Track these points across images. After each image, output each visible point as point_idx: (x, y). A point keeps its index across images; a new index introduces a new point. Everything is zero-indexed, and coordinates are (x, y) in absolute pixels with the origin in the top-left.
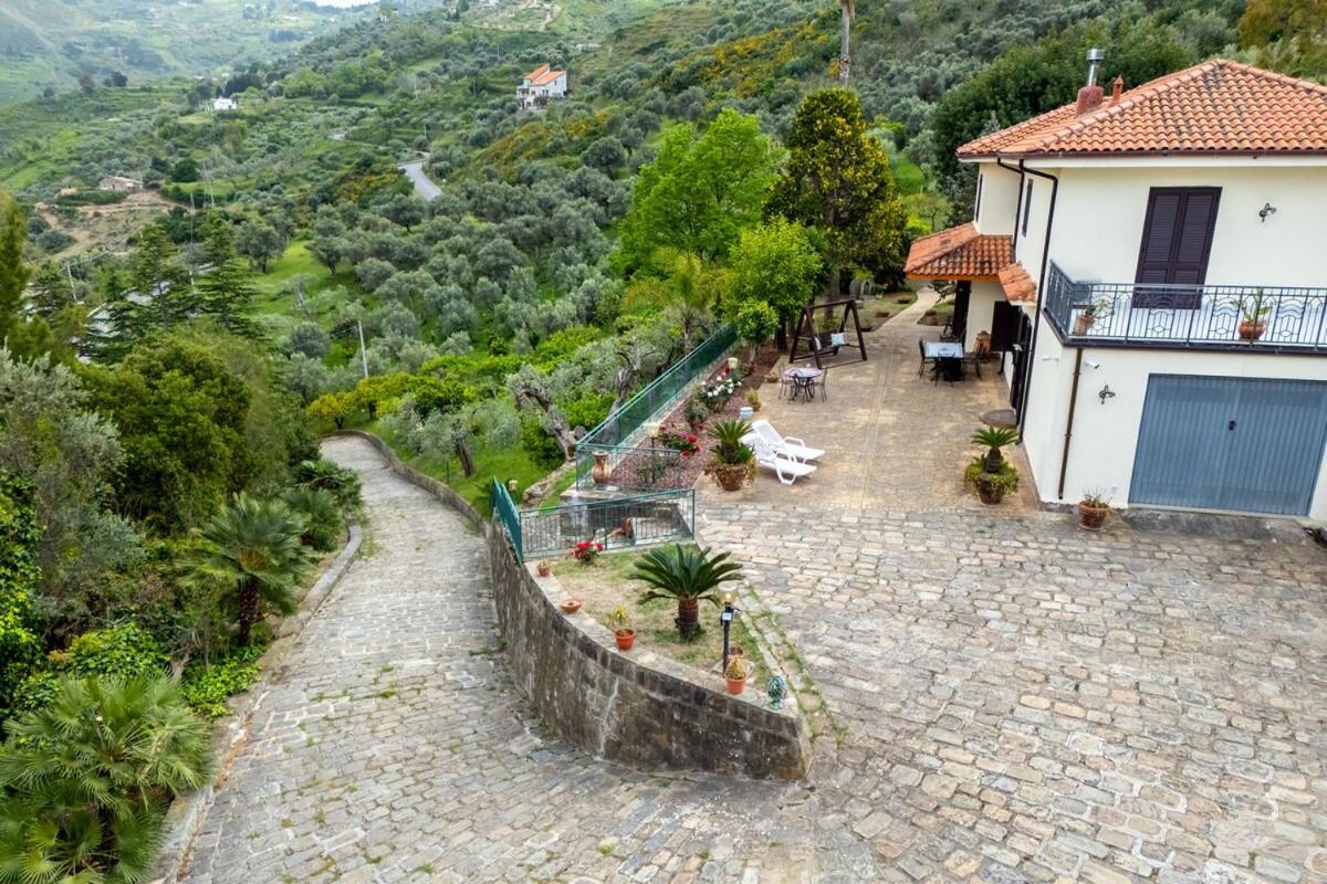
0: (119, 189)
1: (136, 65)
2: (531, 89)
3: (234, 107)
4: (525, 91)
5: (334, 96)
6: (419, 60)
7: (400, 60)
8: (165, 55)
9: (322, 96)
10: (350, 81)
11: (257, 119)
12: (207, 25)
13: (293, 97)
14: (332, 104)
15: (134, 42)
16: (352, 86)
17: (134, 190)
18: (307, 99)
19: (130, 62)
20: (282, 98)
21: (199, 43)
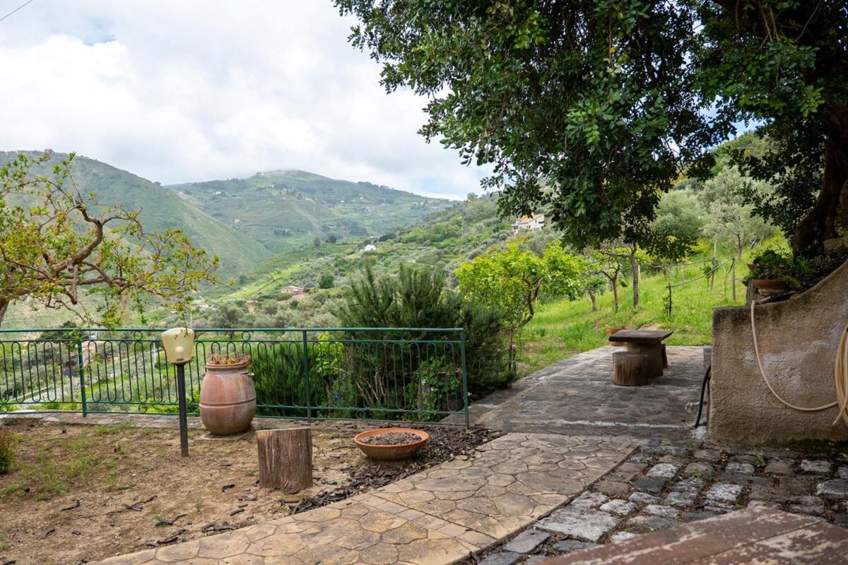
0: (290, 292)
1: (353, 234)
2: (520, 226)
3: (374, 249)
4: (516, 228)
5: (428, 241)
6: (480, 220)
7: (469, 220)
8: (368, 228)
9: (421, 241)
10: (439, 233)
11: (383, 255)
12: (392, 214)
13: (406, 242)
14: (426, 245)
15: (355, 224)
16: (438, 236)
17: (297, 293)
18: (414, 243)
19: (351, 233)
20: (400, 244)
21: (387, 222)
